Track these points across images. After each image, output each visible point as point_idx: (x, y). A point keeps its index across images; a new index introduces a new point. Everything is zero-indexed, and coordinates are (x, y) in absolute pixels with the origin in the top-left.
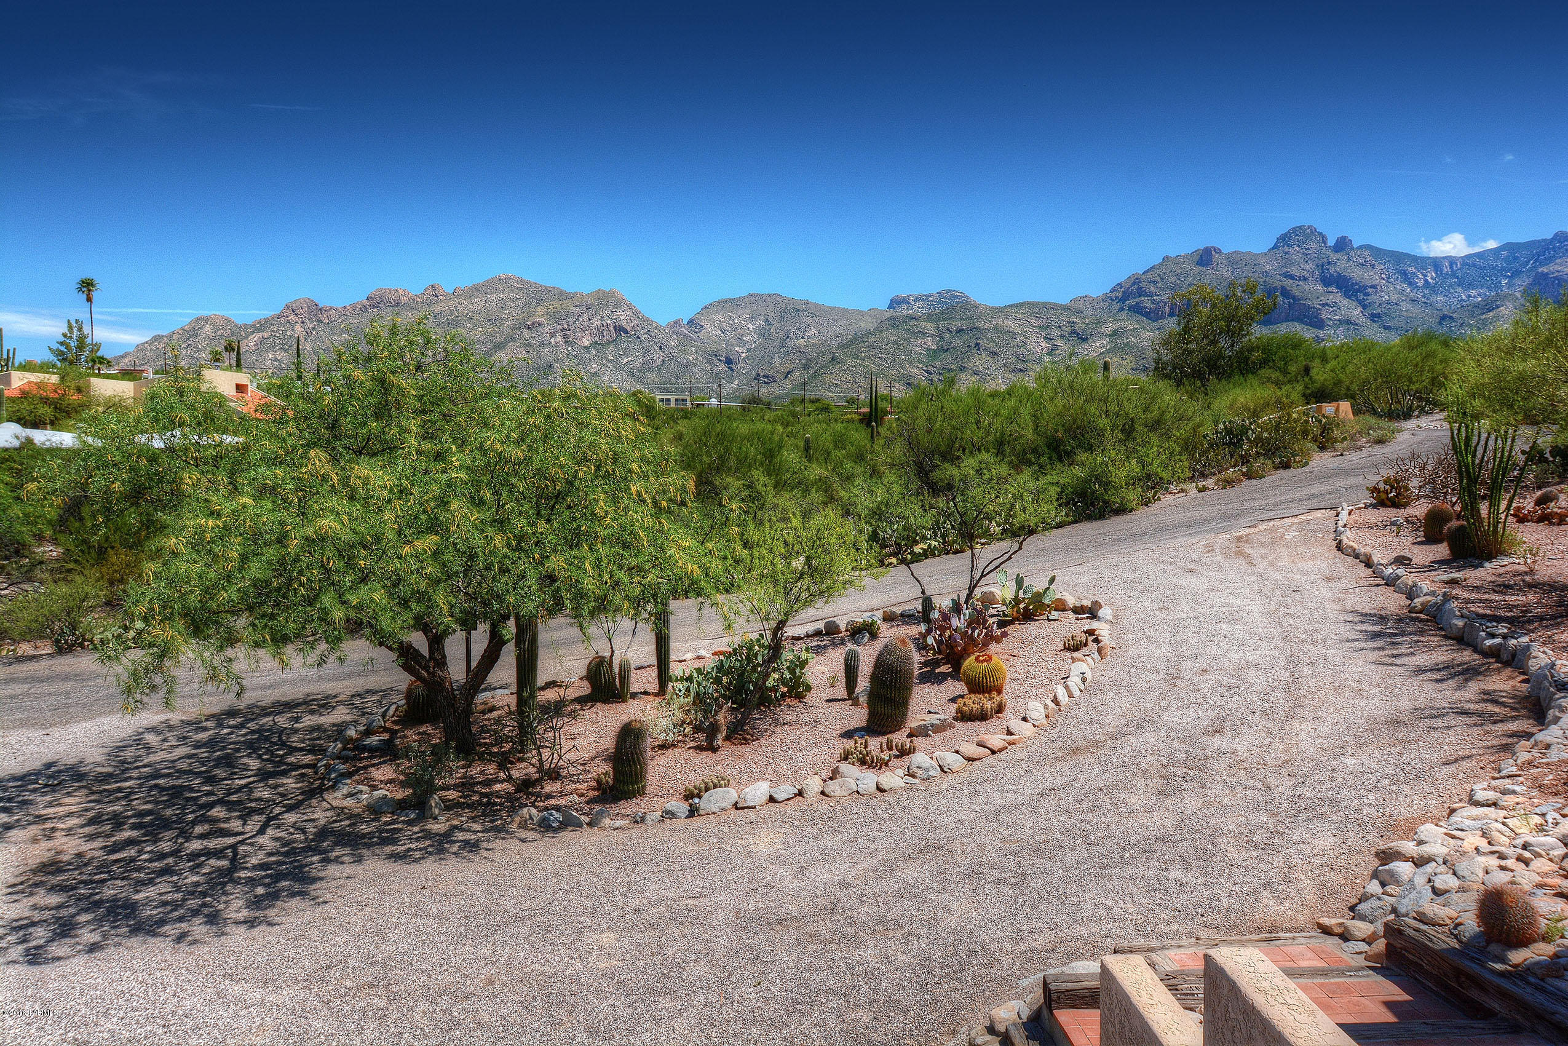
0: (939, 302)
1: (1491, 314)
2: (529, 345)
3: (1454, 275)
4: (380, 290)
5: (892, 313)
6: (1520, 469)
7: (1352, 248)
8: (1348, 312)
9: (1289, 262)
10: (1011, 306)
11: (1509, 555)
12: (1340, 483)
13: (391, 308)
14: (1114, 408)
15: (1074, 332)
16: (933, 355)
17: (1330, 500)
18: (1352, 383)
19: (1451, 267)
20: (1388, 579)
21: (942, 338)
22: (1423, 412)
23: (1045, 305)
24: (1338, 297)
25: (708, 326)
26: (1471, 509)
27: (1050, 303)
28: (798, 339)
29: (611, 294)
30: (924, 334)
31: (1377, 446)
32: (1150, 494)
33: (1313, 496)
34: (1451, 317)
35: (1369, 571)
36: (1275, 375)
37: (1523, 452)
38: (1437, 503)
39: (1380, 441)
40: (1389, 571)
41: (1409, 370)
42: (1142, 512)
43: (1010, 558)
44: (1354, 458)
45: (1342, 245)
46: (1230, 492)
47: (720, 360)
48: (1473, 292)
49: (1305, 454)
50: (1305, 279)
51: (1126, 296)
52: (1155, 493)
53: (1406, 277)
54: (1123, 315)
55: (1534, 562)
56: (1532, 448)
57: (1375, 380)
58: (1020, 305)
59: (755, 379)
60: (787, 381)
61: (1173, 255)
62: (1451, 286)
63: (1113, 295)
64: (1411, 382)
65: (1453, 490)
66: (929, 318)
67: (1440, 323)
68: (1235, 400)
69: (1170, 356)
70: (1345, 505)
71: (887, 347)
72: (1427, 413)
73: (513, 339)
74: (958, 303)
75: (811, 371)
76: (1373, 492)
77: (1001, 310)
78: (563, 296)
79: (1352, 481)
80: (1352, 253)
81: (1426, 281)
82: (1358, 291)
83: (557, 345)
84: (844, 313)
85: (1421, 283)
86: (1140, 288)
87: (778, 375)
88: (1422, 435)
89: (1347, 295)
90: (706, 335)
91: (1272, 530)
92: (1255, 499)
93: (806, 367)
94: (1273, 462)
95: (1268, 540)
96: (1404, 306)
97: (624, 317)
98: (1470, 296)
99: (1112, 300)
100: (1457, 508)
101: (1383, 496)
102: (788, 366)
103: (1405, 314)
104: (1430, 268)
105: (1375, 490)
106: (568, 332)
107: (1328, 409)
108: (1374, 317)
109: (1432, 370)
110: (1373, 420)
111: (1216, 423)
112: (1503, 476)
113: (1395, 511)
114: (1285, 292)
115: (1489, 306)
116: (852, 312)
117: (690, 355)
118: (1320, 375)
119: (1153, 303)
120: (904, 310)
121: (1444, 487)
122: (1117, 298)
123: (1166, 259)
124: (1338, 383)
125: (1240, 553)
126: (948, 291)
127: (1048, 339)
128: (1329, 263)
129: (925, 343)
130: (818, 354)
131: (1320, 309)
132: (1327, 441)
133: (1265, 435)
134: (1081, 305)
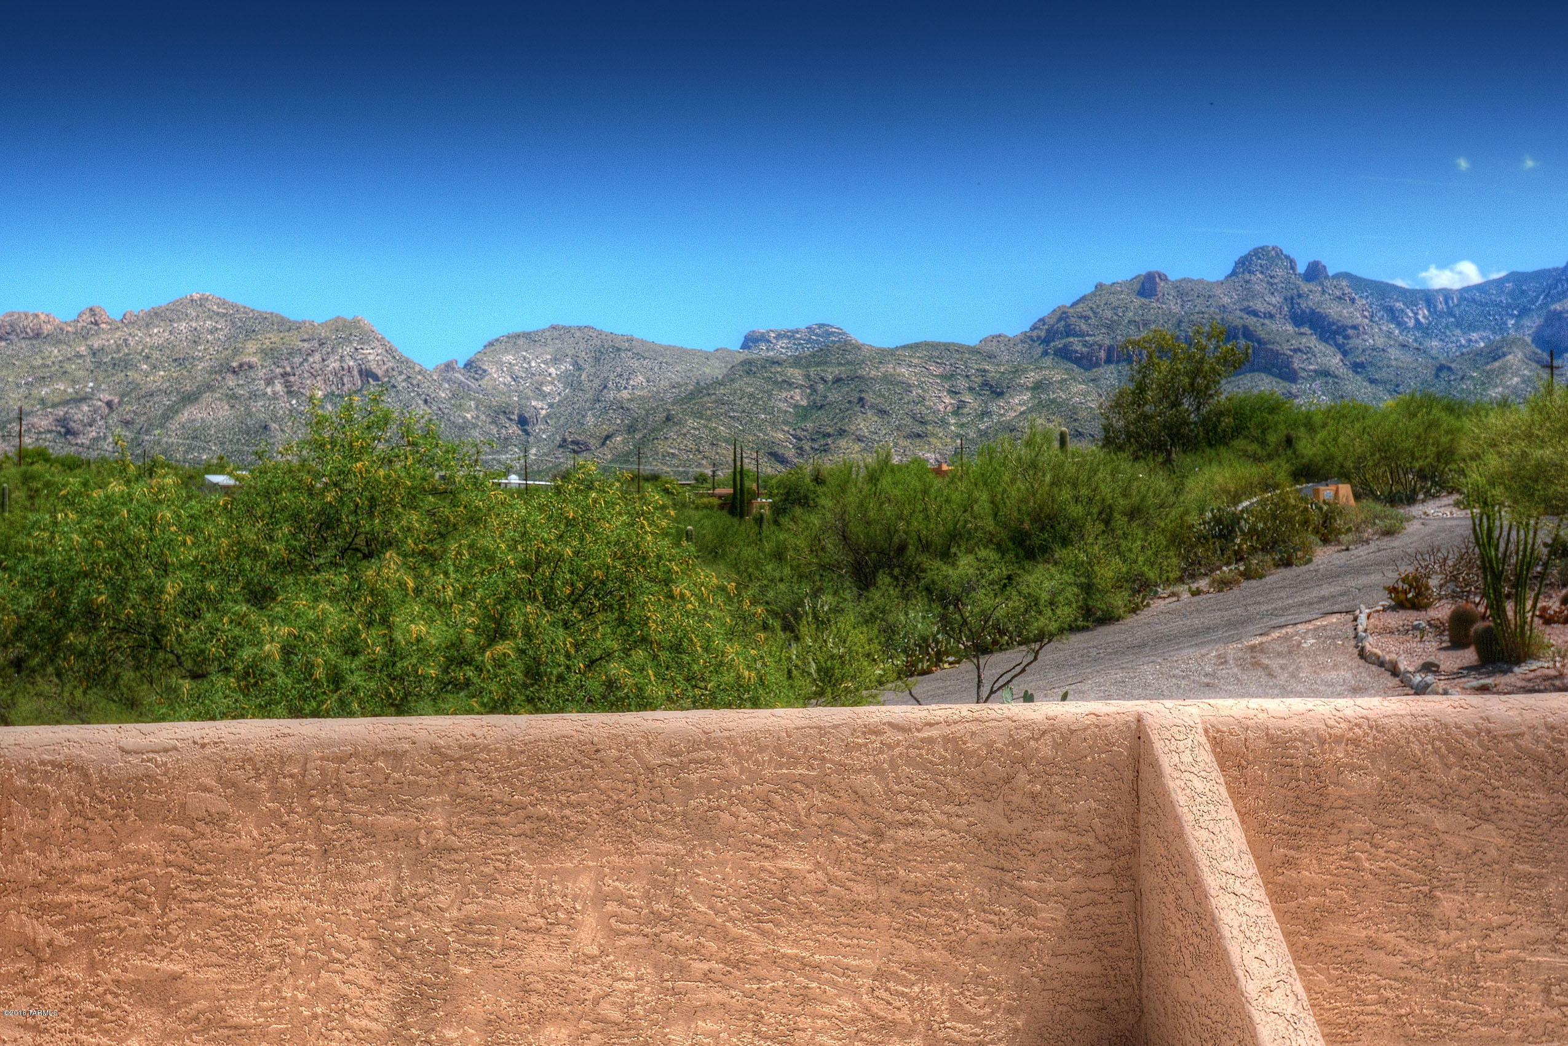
0: (809, 341)
1: (1497, 364)
2: (234, 397)
3: (1451, 314)
4: (11, 314)
5: (746, 355)
6: (1544, 564)
7: (1327, 277)
8: (1325, 360)
9: (1251, 294)
10: (904, 347)
11: (1538, 659)
12: (1352, 583)
13: (28, 342)
14: (1084, 491)
15: (985, 384)
16: (803, 413)
17: (1342, 604)
18: (1345, 458)
19: (1447, 303)
20: (1417, 688)
21: (814, 391)
22: (1430, 496)
23: (947, 347)
24: (1311, 341)
25: (493, 371)
26: (1498, 610)
27: (954, 344)
28: (619, 391)
29: (355, 323)
30: (790, 384)
31: (1386, 539)
32: (1138, 599)
33: (1323, 599)
34: (1449, 369)
35: (1396, 681)
36: (1253, 447)
37: (1546, 545)
38: (1461, 603)
39: (1389, 533)
40: (1418, 678)
41: (1410, 443)
42: (1131, 620)
43: (1023, 670)
44: (1361, 552)
45: (1315, 272)
46: (1231, 595)
47: (511, 420)
48: (1474, 336)
49: (1307, 549)
50: (1271, 316)
51: (1051, 336)
52: (1144, 598)
53: (1393, 315)
54: (1048, 361)
55: (1563, 666)
56: (1554, 540)
57: (1372, 454)
58: (914, 347)
59: (560, 446)
60: (606, 450)
61: (1107, 282)
62: (1447, 327)
63: (1034, 334)
64: (1413, 458)
65: (1476, 588)
66: (797, 362)
67: (1437, 376)
68: (1212, 480)
69: (1121, 423)
70: (1363, 607)
71: (741, 402)
72: (1434, 497)
73: (210, 388)
74: (834, 342)
75: (638, 436)
76: (1390, 593)
77: (892, 352)
78: (284, 325)
79: (1363, 580)
80: (1327, 283)
81: (1417, 320)
82: (1336, 332)
83: (275, 396)
84: (681, 354)
85: (1411, 323)
86: (1067, 326)
87: (592, 441)
88: (1434, 526)
89: (1322, 338)
90: (490, 383)
91: (1287, 638)
92: (1259, 603)
93: (631, 429)
94: (1274, 559)
95: (1283, 649)
96: (1394, 353)
97: (372, 356)
98: (1470, 340)
99: (1033, 340)
100: (1481, 609)
101: (1402, 597)
102: (606, 429)
103: (1394, 363)
104: (1422, 304)
105: (1393, 590)
106: (292, 379)
107: (1326, 492)
108: (1357, 367)
109: (1437, 443)
110: (1378, 508)
111: (1202, 511)
112: (1528, 570)
113: (1415, 614)
114: (1248, 333)
115: (1494, 354)
116: (693, 353)
117: (468, 411)
118: (1309, 448)
119: (1084, 345)
120: (762, 351)
121: (1466, 585)
122: (1039, 337)
123: (1099, 287)
124: (1330, 459)
125: (1256, 664)
126: (821, 326)
127: (953, 392)
128: (1300, 296)
129: (792, 397)
130: (647, 411)
131: (1291, 357)
132: (1330, 533)
133: (1261, 525)
134: (993, 347)
